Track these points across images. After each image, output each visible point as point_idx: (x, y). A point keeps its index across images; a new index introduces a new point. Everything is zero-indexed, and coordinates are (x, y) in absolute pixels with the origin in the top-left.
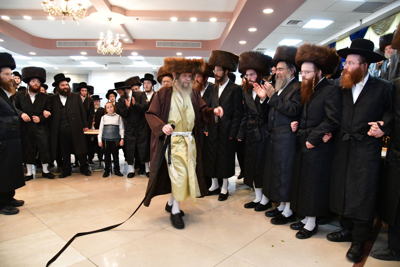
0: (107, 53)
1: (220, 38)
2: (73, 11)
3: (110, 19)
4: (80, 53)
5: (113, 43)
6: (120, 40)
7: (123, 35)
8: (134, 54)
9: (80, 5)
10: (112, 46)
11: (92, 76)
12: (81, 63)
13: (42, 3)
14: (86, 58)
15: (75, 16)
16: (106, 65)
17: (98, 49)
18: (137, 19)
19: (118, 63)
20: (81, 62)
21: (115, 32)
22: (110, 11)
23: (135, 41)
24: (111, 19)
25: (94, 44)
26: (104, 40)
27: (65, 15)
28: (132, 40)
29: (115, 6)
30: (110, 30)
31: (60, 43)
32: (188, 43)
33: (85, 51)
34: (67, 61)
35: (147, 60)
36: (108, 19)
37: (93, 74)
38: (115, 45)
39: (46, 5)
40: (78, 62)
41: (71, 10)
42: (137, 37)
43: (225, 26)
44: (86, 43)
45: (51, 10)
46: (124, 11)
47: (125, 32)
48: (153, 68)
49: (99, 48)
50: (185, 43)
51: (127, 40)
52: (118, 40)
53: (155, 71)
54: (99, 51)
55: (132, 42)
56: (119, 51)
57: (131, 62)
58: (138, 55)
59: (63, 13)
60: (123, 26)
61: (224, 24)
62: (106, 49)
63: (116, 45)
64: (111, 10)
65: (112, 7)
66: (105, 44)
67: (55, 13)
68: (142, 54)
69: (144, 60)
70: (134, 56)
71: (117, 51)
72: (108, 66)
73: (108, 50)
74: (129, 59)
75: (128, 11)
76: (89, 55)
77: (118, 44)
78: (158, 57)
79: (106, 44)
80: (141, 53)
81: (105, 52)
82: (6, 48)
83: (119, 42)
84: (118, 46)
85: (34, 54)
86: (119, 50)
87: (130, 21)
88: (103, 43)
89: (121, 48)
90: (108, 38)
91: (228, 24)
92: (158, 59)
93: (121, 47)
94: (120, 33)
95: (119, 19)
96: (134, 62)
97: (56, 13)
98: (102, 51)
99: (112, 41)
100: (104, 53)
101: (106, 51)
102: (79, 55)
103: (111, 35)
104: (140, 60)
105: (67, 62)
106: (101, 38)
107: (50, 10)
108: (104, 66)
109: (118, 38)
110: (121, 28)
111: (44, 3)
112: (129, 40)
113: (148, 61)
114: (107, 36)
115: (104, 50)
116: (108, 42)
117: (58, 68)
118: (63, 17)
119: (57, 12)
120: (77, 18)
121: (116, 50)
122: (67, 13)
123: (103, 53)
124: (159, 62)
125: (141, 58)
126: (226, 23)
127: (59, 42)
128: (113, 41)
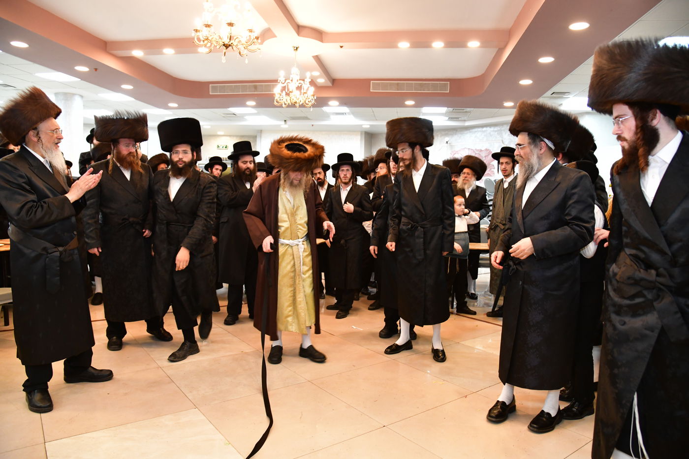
0: (290, 104)
1: (483, 74)
2: (240, 42)
3: (295, 48)
4: (245, 103)
5: (299, 88)
6: (312, 83)
7: (317, 73)
8: (334, 103)
9: (251, 31)
10: (298, 92)
11: (263, 139)
12: (246, 119)
13: (193, 31)
14: (254, 111)
15: (243, 49)
16: (285, 121)
17: (275, 98)
18: (341, 47)
19: (306, 118)
20: (246, 117)
21: (303, 69)
22: (297, 35)
23: (335, 82)
24: (297, 48)
25: (270, 88)
26: (286, 83)
27: (227, 48)
28: (329, 80)
29: (304, 27)
30: (295, 66)
31: (214, 89)
32: (425, 84)
33: (253, 100)
34: (223, 115)
35: (353, 113)
36: (293, 49)
37: (263, 135)
38: (302, 91)
39: (198, 34)
40: (241, 117)
41: (237, 40)
42: (340, 74)
43: (495, 54)
44: (255, 87)
45: (206, 42)
46: (319, 34)
47: (319, 68)
48: (364, 126)
49: (277, 97)
50: (421, 83)
51: (321, 81)
52: (309, 83)
53: (367, 130)
54: (277, 102)
55: (330, 84)
56: (309, 102)
57: (326, 116)
58: (339, 106)
59: (224, 45)
60: (317, 58)
61: (492, 52)
62: (288, 98)
63: (305, 91)
64: (298, 33)
65: (299, 29)
66: (286, 91)
67: (211, 45)
68: (345, 104)
69: (349, 114)
70: (334, 106)
71: (307, 102)
72: (290, 123)
73: (292, 100)
74: (324, 112)
75: (326, 33)
76: (259, 105)
77: (307, 90)
78: (373, 109)
79: (288, 90)
80: (344, 102)
81: (287, 103)
82: (135, 99)
83: (310, 86)
84: (308, 92)
85: (175, 105)
86: (309, 100)
87: (328, 51)
88: (284, 88)
89: (314, 95)
90: (292, 80)
91: (501, 51)
92: (373, 112)
93: (312, 94)
94: (311, 70)
95: (310, 47)
96: (332, 117)
97: (213, 46)
98: (281, 101)
99: (297, 84)
100: (285, 104)
101: (289, 102)
102: (244, 105)
103: (297, 75)
104: (343, 114)
105: (224, 117)
106: (282, 79)
107: (204, 41)
108: (283, 122)
109: (308, 80)
110: (314, 62)
111: (196, 31)
112: (325, 80)
113: (356, 115)
114: (291, 76)
115: (285, 100)
116: (292, 86)
117: (209, 127)
118: (224, 51)
119: (216, 45)
120: (244, 52)
121: (305, 99)
122: (229, 45)
123: (283, 104)
124: (375, 116)
125: (345, 109)
126: (496, 50)
127: (213, 87)
128: (300, 85)
